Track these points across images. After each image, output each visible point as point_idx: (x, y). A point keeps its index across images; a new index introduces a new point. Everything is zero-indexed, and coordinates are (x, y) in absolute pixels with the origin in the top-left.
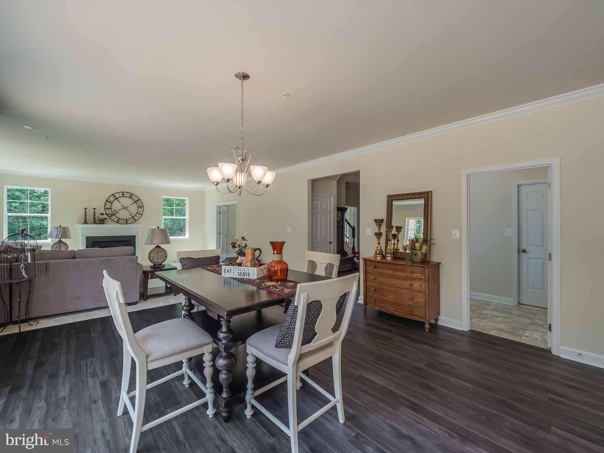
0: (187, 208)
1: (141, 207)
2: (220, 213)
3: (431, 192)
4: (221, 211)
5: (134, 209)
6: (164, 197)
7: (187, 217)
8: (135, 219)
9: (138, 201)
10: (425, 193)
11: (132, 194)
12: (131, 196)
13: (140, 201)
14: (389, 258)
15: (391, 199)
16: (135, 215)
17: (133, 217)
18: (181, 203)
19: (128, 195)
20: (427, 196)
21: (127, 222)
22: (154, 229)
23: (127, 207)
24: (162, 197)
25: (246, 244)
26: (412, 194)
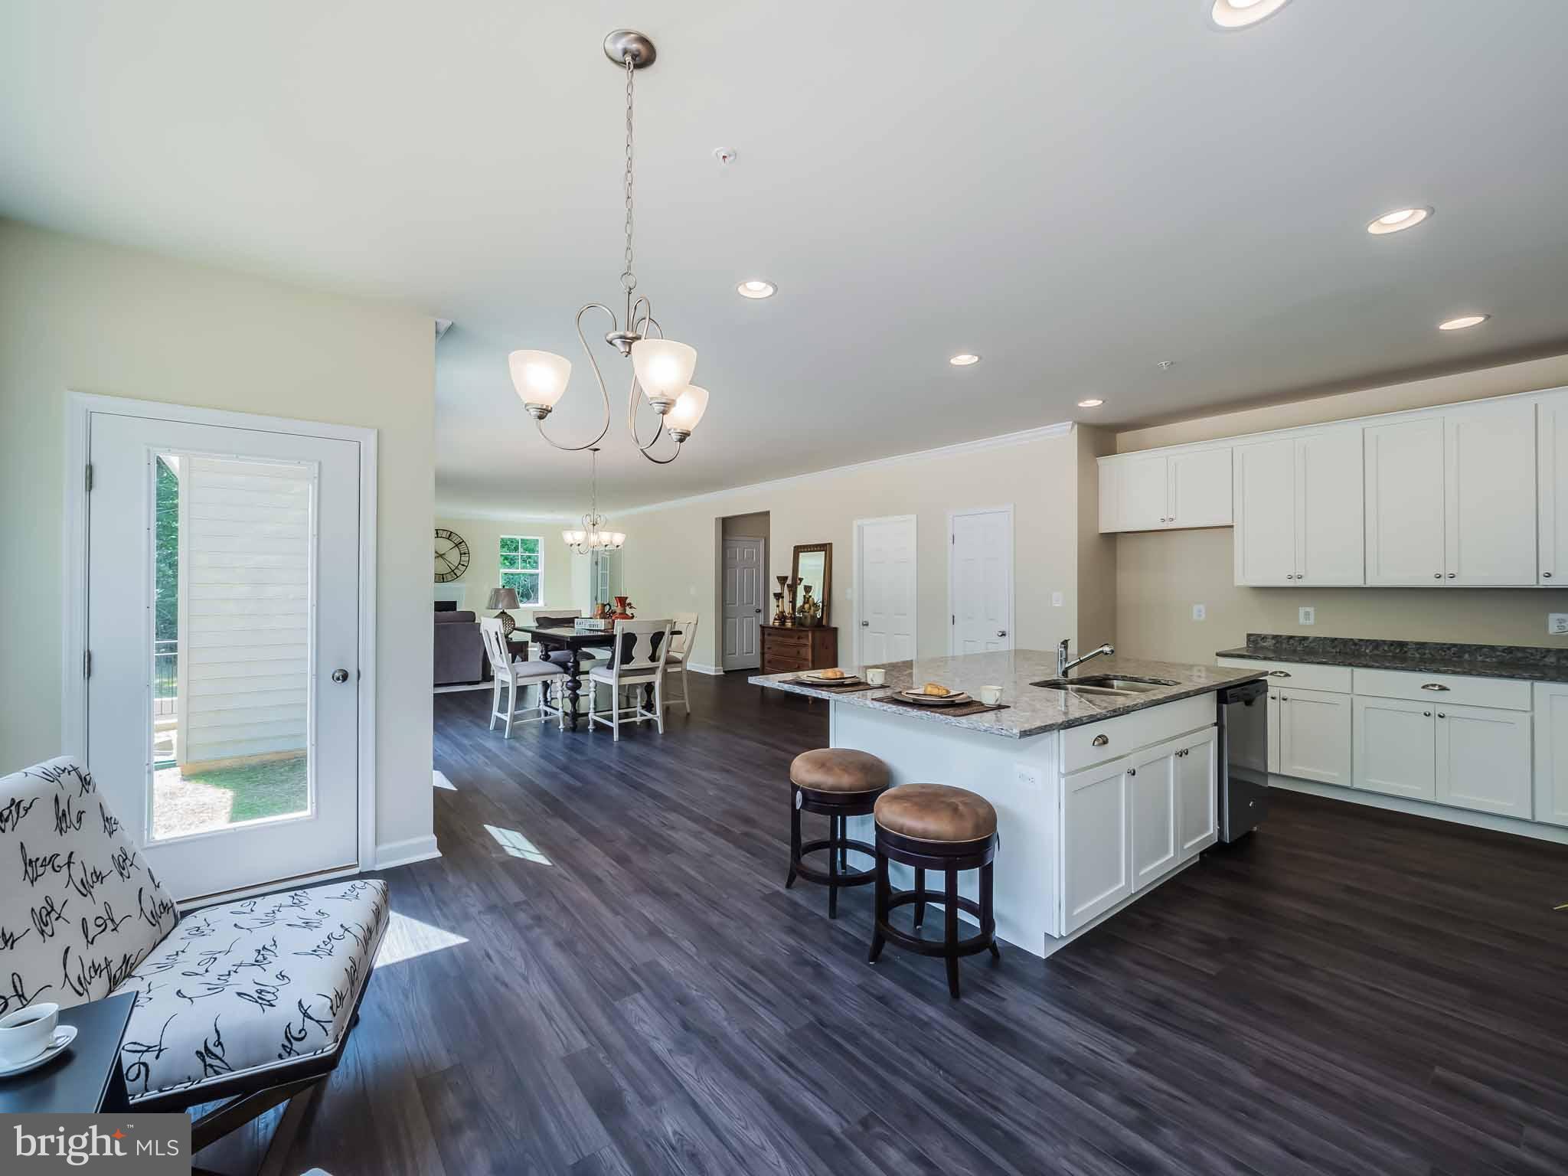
0: (541, 555)
1: (465, 554)
2: (597, 563)
3: (830, 544)
4: (600, 560)
5: (454, 557)
6: (502, 536)
7: (540, 570)
8: (456, 574)
9: (460, 543)
10: (825, 545)
11: (451, 532)
12: (450, 536)
13: (463, 544)
14: (789, 624)
15: (798, 550)
16: (457, 568)
17: (453, 571)
18: (530, 547)
19: (445, 534)
20: (825, 548)
21: (443, 578)
22: (499, 589)
23: (444, 554)
24: (499, 536)
25: (632, 614)
26: (810, 546)
